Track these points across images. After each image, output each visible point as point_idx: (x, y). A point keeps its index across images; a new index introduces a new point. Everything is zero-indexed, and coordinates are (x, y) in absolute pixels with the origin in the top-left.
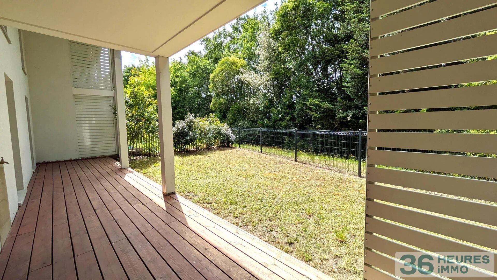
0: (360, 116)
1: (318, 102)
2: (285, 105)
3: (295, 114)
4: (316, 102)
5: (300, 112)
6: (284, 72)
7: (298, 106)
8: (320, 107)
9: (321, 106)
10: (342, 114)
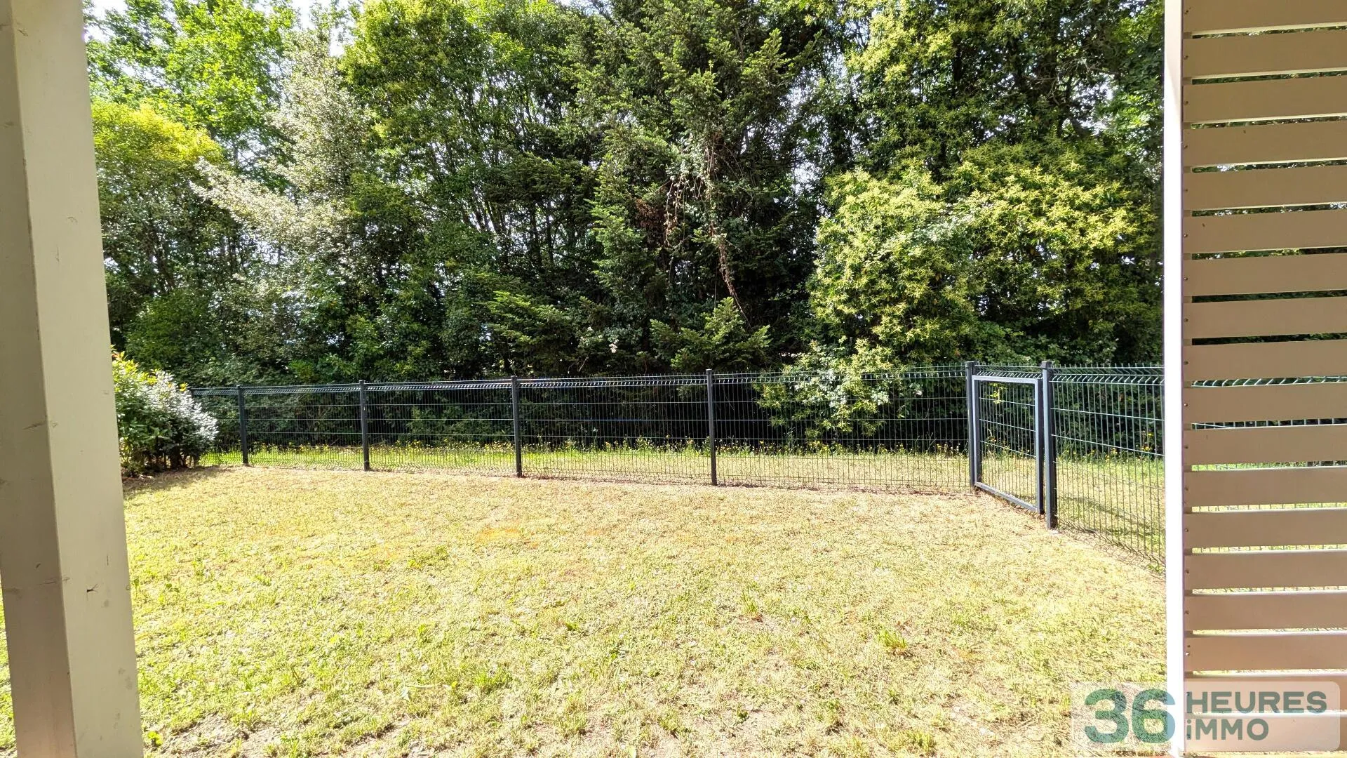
0: (633, 342)
1: (528, 303)
2: (403, 308)
3: (445, 335)
4: (520, 301)
5: (460, 331)
6: (398, 203)
7: (456, 314)
8: (534, 317)
9: (535, 314)
10: (593, 335)
